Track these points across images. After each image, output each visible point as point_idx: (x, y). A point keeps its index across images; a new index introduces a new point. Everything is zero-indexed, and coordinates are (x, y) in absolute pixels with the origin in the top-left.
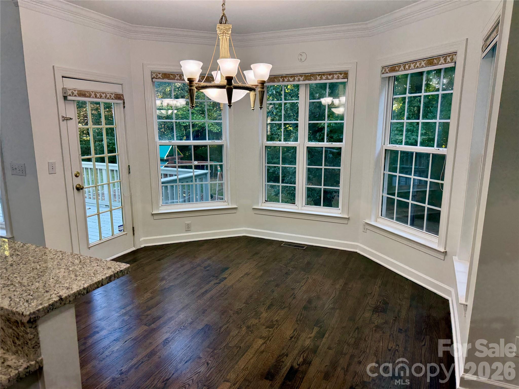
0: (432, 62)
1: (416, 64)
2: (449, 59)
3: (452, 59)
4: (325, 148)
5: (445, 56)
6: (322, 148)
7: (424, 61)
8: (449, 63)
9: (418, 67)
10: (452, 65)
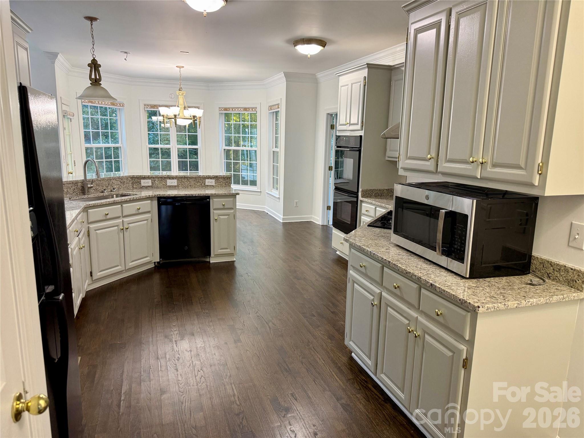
0: (246, 110)
1: (238, 109)
2: (254, 110)
3: (255, 110)
4: (189, 149)
5: (252, 108)
6: (187, 148)
7: (242, 108)
8: (254, 111)
9: (239, 110)
10: (255, 112)
